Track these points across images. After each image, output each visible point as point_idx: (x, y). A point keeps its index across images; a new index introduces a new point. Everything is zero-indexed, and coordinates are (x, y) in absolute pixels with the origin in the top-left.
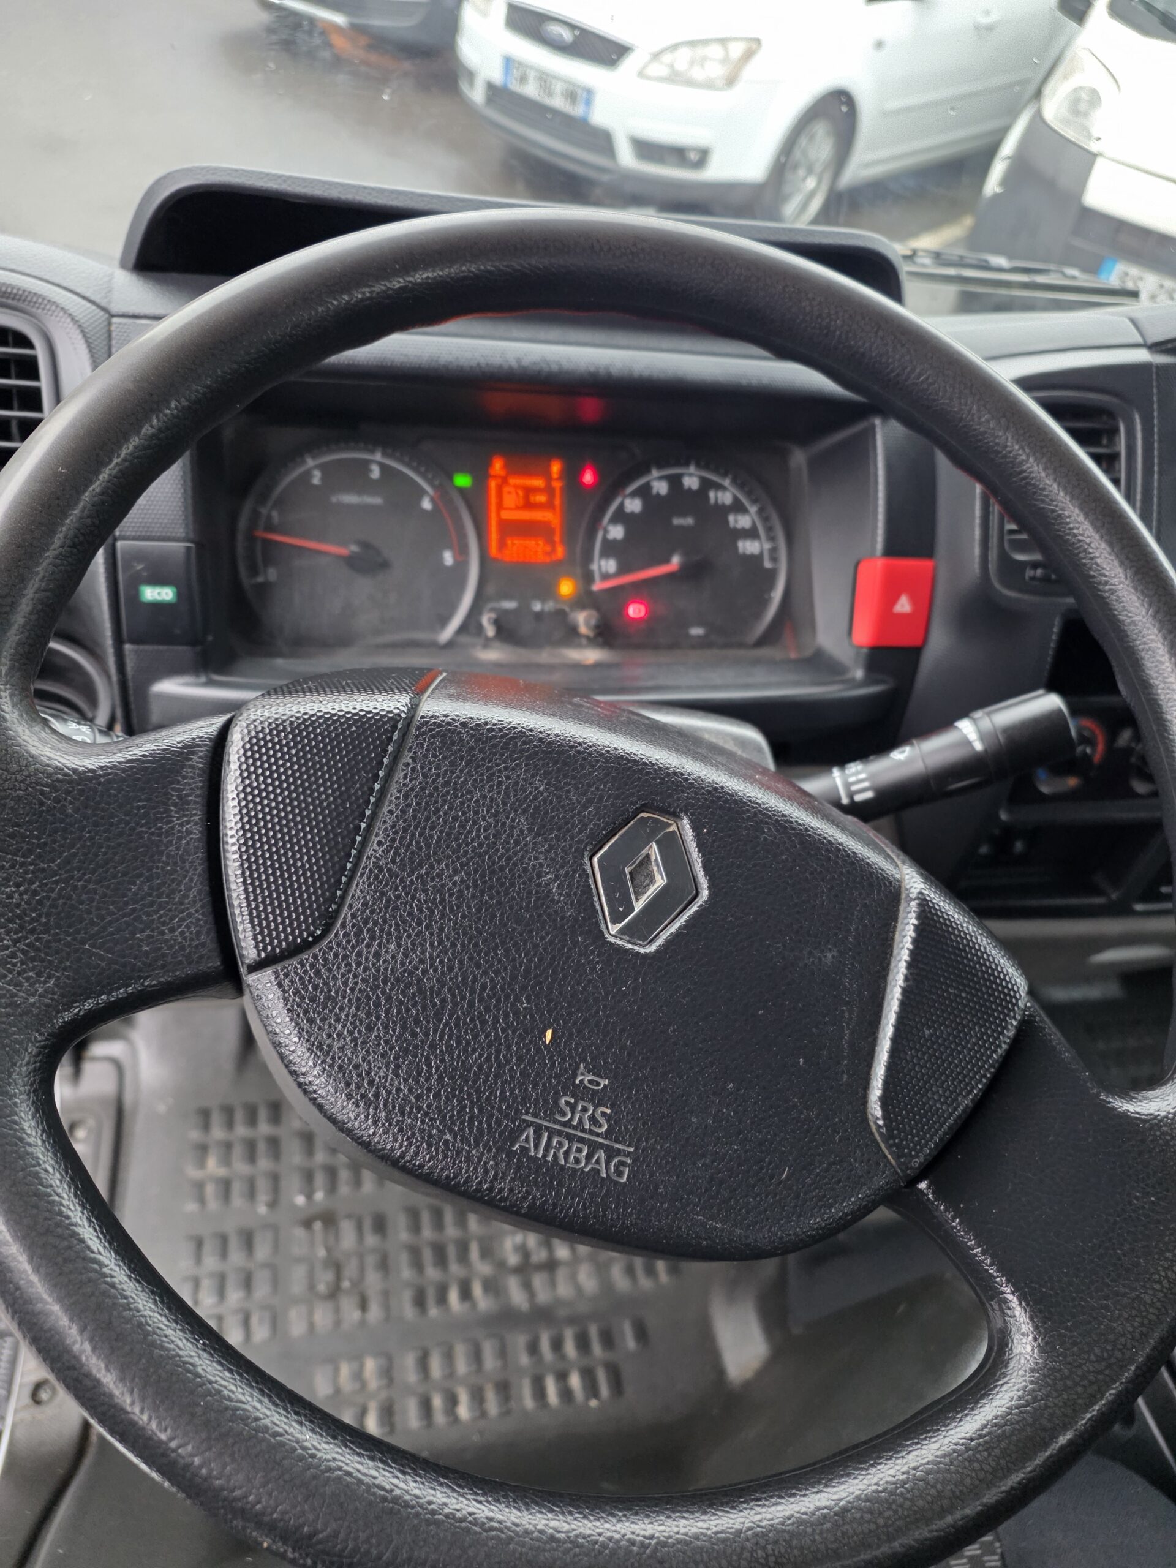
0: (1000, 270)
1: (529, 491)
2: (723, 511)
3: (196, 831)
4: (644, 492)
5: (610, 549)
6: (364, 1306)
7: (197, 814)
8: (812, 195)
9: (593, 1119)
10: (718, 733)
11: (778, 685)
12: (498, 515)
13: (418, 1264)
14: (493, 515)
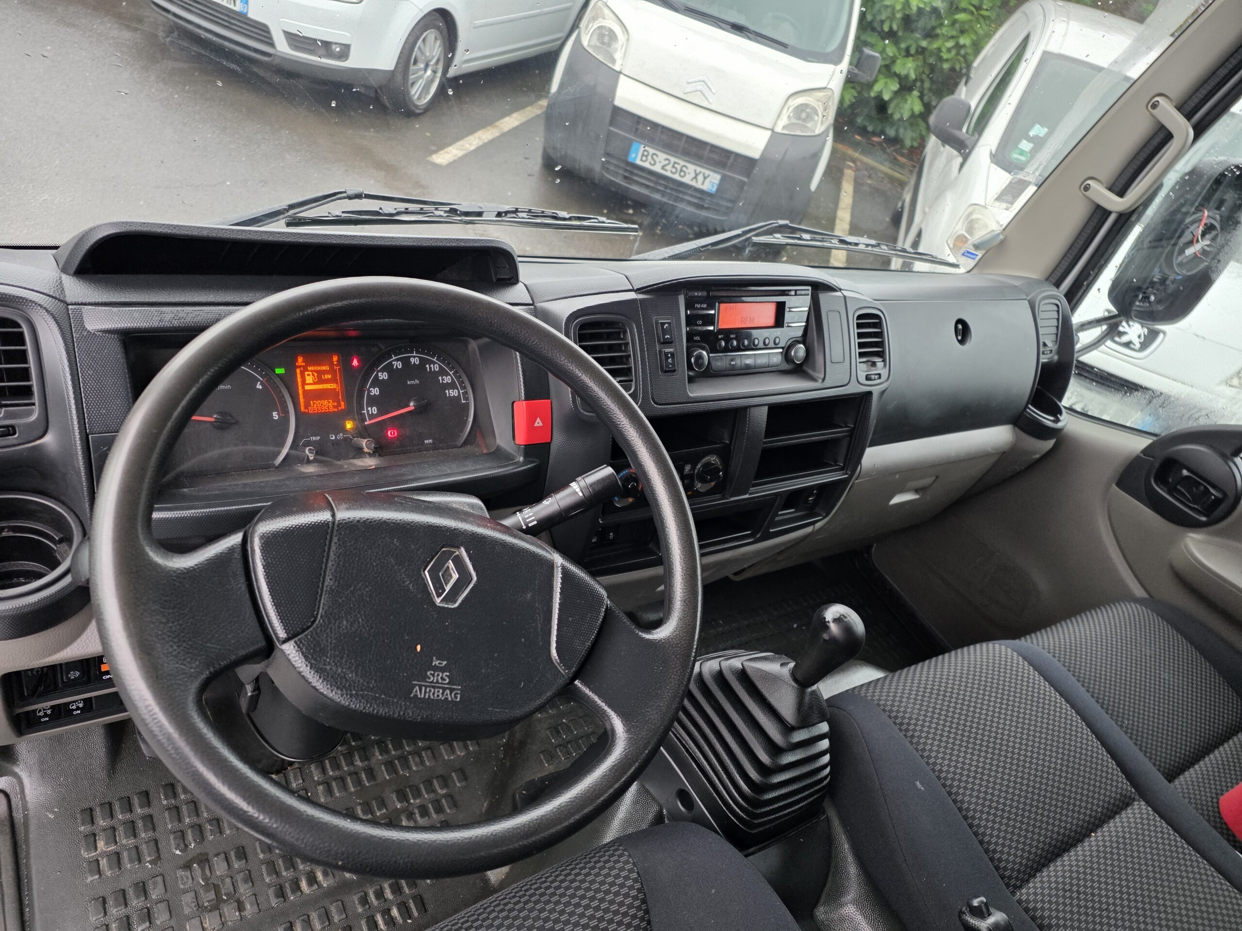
0: (564, 219)
1: (320, 373)
2: (436, 374)
3: (244, 587)
4: (389, 368)
5: (372, 401)
6: (241, 907)
7: (242, 579)
8: (432, 81)
9: (442, 679)
10: (460, 503)
11: (481, 470)
12: (303, 388)
13: (274, 870)
14: (300, 388)
